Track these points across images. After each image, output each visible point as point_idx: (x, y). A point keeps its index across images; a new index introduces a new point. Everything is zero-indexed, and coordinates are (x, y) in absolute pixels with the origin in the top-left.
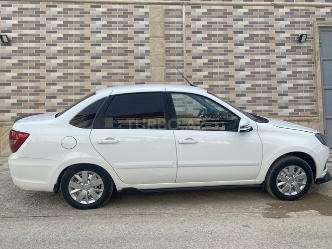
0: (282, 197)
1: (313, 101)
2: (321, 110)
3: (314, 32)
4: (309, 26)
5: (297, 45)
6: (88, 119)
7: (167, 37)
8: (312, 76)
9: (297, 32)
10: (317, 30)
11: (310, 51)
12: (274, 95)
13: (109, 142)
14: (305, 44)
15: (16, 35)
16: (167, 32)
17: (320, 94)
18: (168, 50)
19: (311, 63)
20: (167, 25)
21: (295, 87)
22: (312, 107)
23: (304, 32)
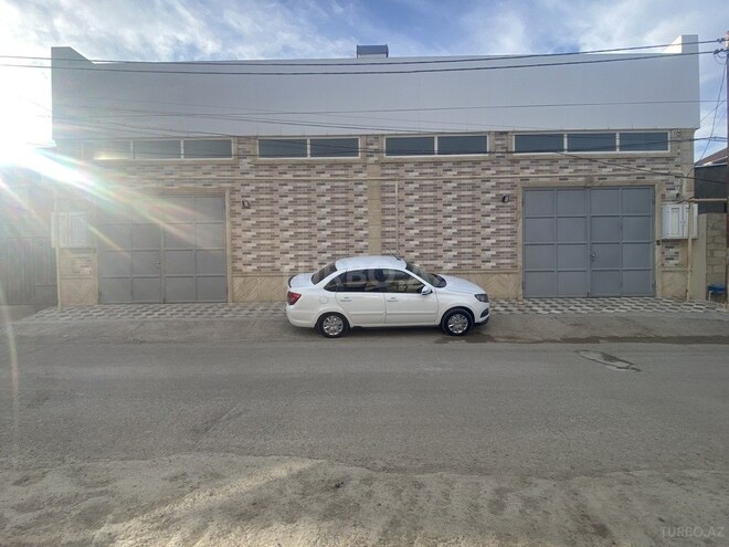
0: (451, 334)
1: (514, 256)
2: (520, 264)
3: (519, 192)
4: (513, 186)
5: (501, 204)
6: (338, 286)
7: (383, 199)
8: (514, 232)
9: (501, 192)
10: (521, 190)
11: (513, 209)
12: (478, 251)
13: (346, 300)
14: (509, 204)
15: (254, 199)
16: (383, 195)
17: (520, 250)
18: (383, 210)
19: (514, 221)
20: (383, 188)
21: (498, 243)
22: (512, 261)
23: (509, 192)
